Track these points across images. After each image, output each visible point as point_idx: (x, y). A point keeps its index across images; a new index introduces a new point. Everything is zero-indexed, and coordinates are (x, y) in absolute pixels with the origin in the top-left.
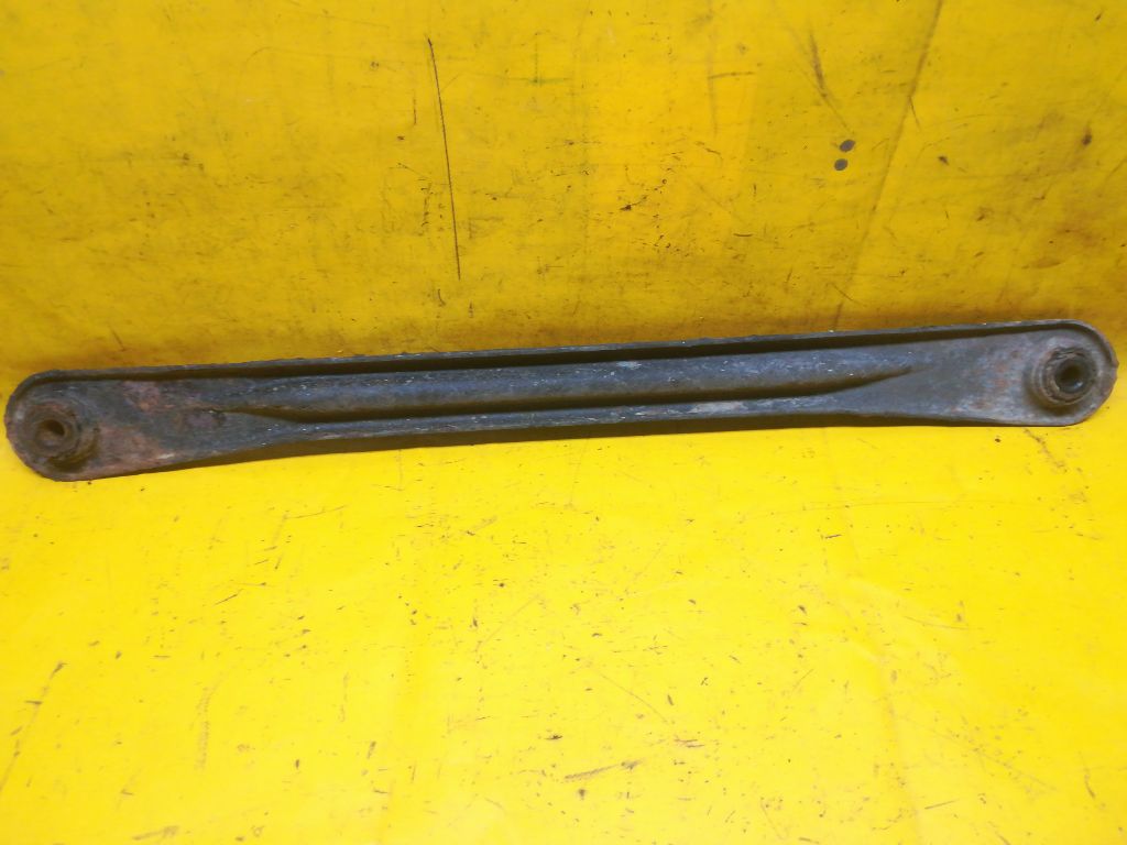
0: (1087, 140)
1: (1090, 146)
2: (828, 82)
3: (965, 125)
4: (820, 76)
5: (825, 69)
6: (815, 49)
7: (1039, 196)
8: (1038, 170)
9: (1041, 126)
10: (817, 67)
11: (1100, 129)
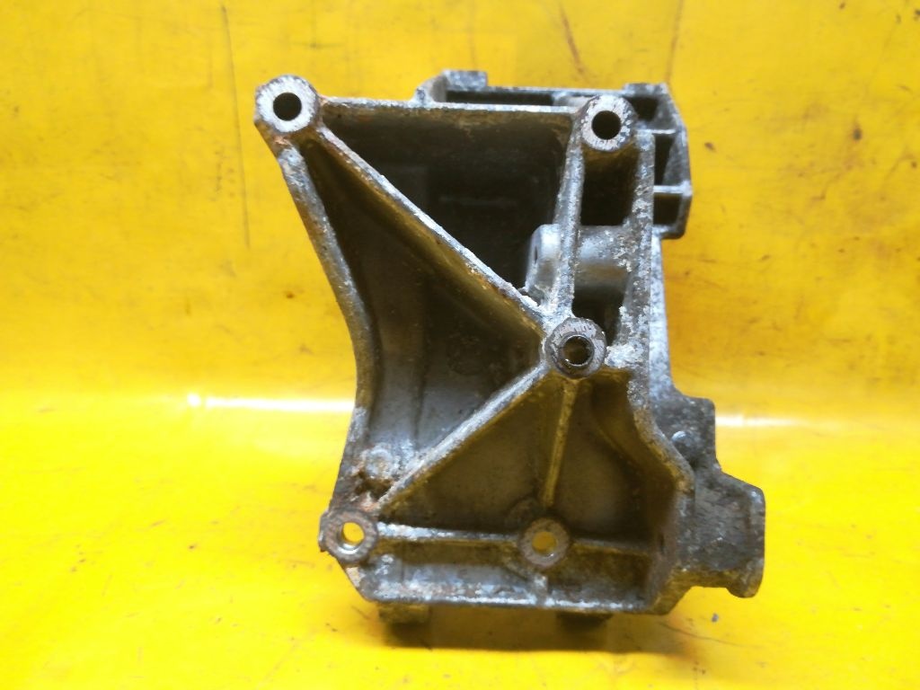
0: (857, 135)
1: (861, 141)
2: (582, 56)
3: (727, 110)
4: (575, 52)
5: (579, 44)
6: (566, 23)
7: (819, 193)
8: (812, 164)
9: (806, 116)
10: (571, 41)
11: (869, 123)
